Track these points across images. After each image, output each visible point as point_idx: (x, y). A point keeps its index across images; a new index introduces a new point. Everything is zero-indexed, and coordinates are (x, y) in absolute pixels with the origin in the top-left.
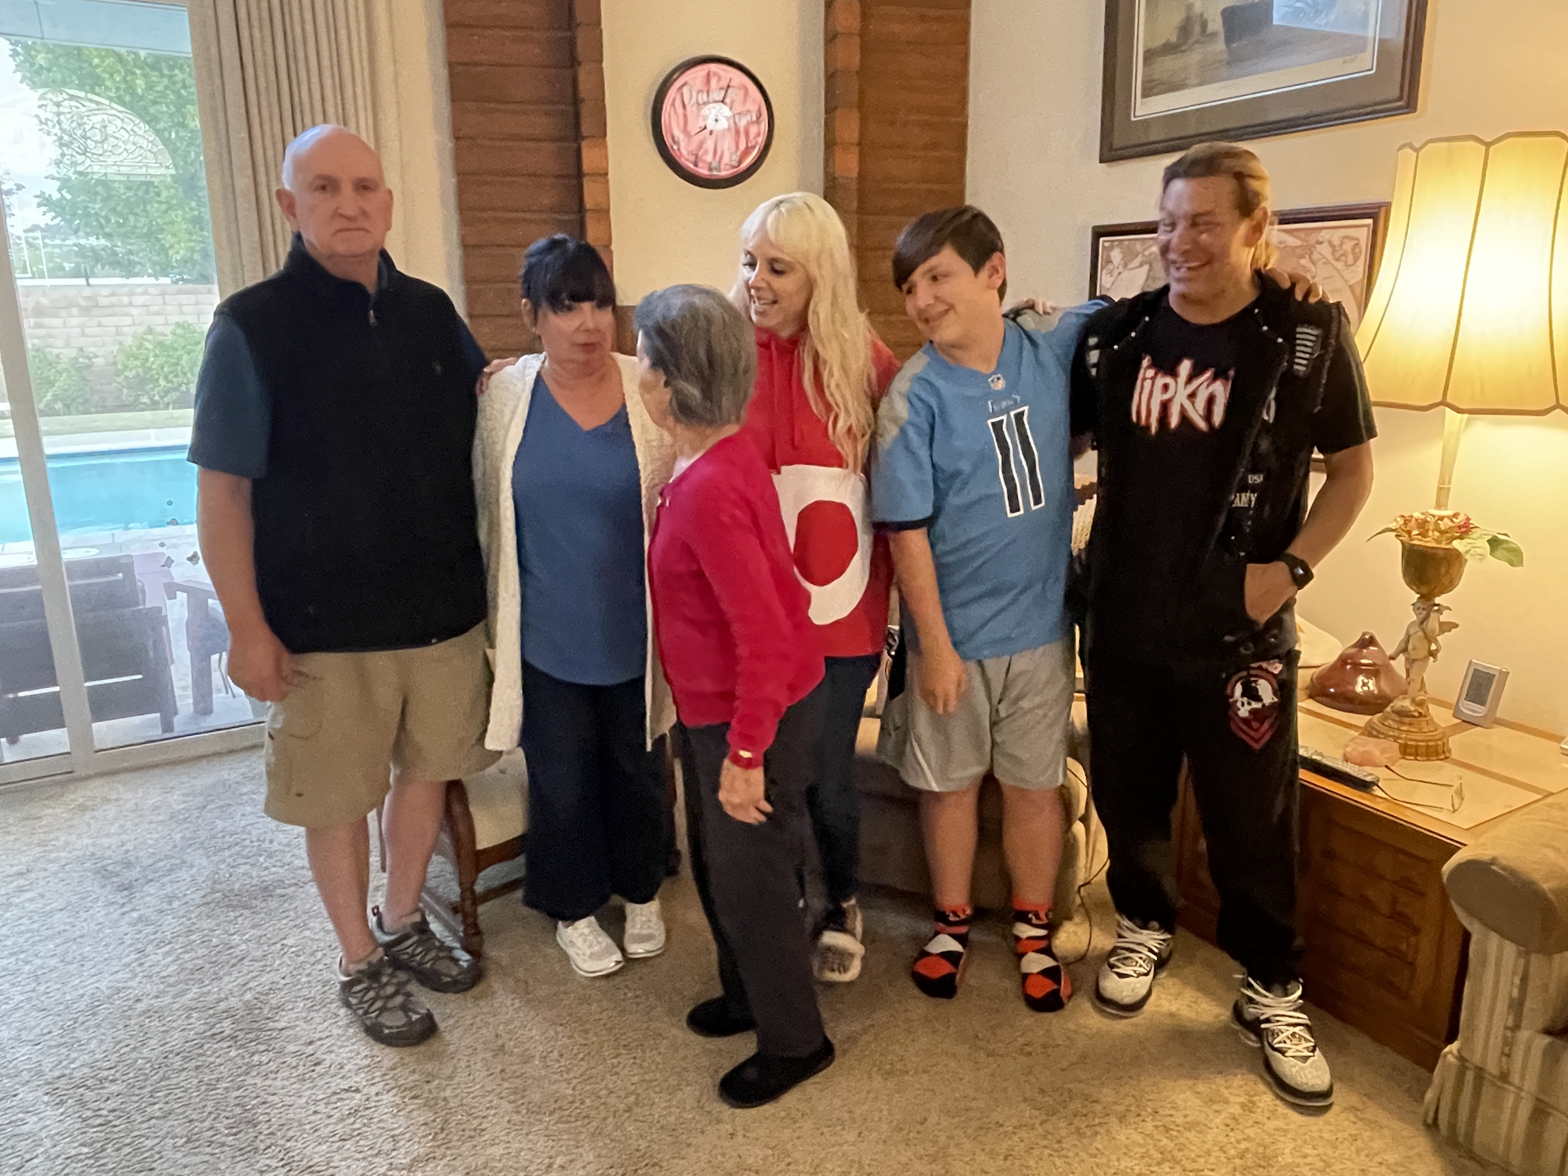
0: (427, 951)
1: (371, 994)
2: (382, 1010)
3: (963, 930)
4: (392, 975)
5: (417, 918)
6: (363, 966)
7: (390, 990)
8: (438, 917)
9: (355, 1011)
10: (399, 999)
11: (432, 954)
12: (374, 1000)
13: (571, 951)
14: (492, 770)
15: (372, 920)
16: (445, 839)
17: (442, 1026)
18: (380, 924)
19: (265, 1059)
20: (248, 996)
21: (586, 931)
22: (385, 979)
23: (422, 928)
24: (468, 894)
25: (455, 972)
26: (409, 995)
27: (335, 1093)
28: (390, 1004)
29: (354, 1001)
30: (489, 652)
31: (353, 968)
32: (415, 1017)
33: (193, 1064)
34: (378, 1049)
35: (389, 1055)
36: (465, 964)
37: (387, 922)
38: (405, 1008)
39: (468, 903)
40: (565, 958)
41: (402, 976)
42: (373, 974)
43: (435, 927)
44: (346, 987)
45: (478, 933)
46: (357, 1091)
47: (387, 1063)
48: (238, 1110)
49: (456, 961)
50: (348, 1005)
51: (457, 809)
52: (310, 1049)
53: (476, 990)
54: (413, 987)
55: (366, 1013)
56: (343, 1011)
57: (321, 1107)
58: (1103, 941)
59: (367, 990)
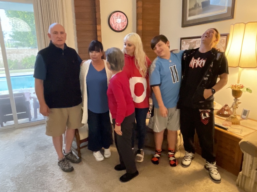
0: (72, 157)
1: (63, 164)
2: (65, 166)
3: (160, 153)
4: (66, 161)
5: (70, 151)
6: (62, 159)
7: (66, 163)
8: (74, 151)
9: (60, 167)
10: (67, 165)
11: (73, 157)
12: (63, 165)
13: (96, 157)
14: (83, 127)
15: (63, 152)
16: (75, 138)
17: (74, 169)
18: (64, 152)
19: (46, 174)
20: (43, 164)
21: (98, 154)
22: (65, 161)
23: (71, 153)
24: (79, 147)
25: (76, 160)
26: (69, 164)
27: (57, 180)
28: (66, 165)
29: (60, 165)
30: (82, 108)
31: (60, 159)
32: (70, 167)
33: (34, 175)
34: (64, 173)
35: (66, 174)
36: (78, 159)
37: (66, 152)
38: (69, 166)
39: (79, 149)
40: (94, 158)
41: (68, 161)
42: (63, 160)
43: (73, 153)
44: (59, 163)
45: (81, 154)
46: (61, 179)
47: (66, 175)
48: (41, 183)
49: (77, 158)
50: (59, 165)
51: (77, 134)
52: (53, 173)
53: (80, 163)
54: (70, 163)
55: (62, 167)
56: (58, 166)
57: (55, 182)
58: (183, 155)
59: (62, 163)
